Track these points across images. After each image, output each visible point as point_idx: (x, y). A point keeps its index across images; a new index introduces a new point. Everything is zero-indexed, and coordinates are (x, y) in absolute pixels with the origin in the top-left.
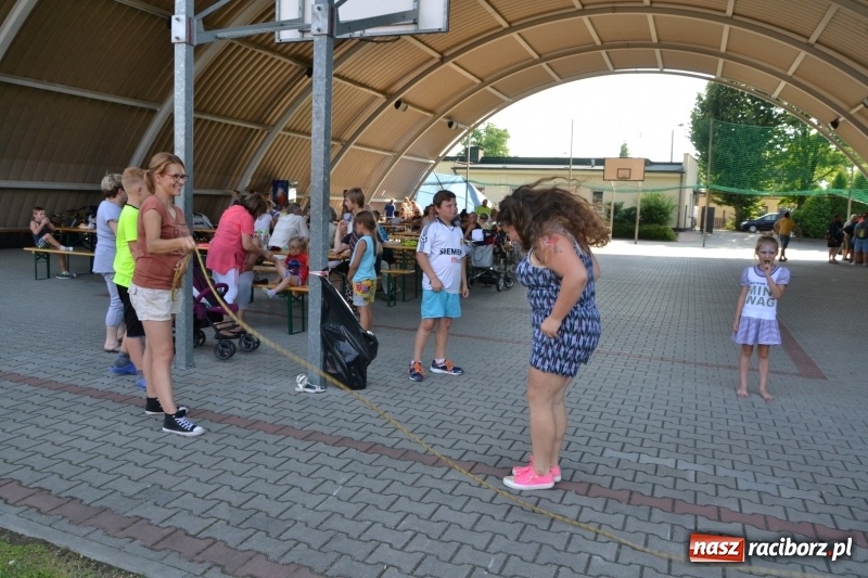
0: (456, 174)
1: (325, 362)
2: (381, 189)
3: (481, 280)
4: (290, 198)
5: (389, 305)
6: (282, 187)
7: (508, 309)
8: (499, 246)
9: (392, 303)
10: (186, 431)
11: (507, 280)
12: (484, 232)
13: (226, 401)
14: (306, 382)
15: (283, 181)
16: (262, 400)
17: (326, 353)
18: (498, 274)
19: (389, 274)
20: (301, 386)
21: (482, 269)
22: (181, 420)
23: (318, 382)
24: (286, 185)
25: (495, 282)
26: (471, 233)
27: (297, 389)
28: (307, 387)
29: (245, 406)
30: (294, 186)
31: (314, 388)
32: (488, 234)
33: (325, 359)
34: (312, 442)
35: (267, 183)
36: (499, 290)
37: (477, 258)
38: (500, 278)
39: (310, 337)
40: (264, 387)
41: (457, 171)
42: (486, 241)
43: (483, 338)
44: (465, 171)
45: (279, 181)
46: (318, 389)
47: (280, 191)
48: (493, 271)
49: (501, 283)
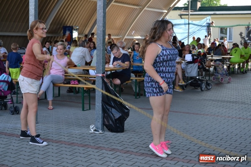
0: (182, 18)
1: (104, 119)
2: (132, 30)
3: (191, 84)
4: (74, 37)
5: (136, 98)
6: (69, 30)
7: (205, 99)
8: (202, 64)
9: (138, 97)
10: (40, 143)
11: (208, 84)
12: (193, 56)
13: (57, 136)
14: (94, 128)
15: (69, 27)
16: (74, 136)
17: (104, 115)
18: (201, 81)
19: (136, 80)
20: (92, 130)
21: (192, 78)
22: (38, 139)
23: (101, 129)
24: (71, 29)
25: (199, 86)
26: (184, 57)
27: (90, 132)
28: (95, 130)
29: (67, 138)
30: (76, 30)
31: (99, 131)
32: (195, 57)
33: (104, 117)
34: (100, 150)
35: (59, 28)
36: (202, 90)
37: (189, 71)
38: (202, 83)
39: (96, 106)
40: (74, 131)
41: (183, 17)
42: (194, 61)
43: (188, 113)
44: (187, 17)
45: (67, 27)
46: (101, 132)
47: (68, 33)
48: (199, 79)
49: (204, 86)
